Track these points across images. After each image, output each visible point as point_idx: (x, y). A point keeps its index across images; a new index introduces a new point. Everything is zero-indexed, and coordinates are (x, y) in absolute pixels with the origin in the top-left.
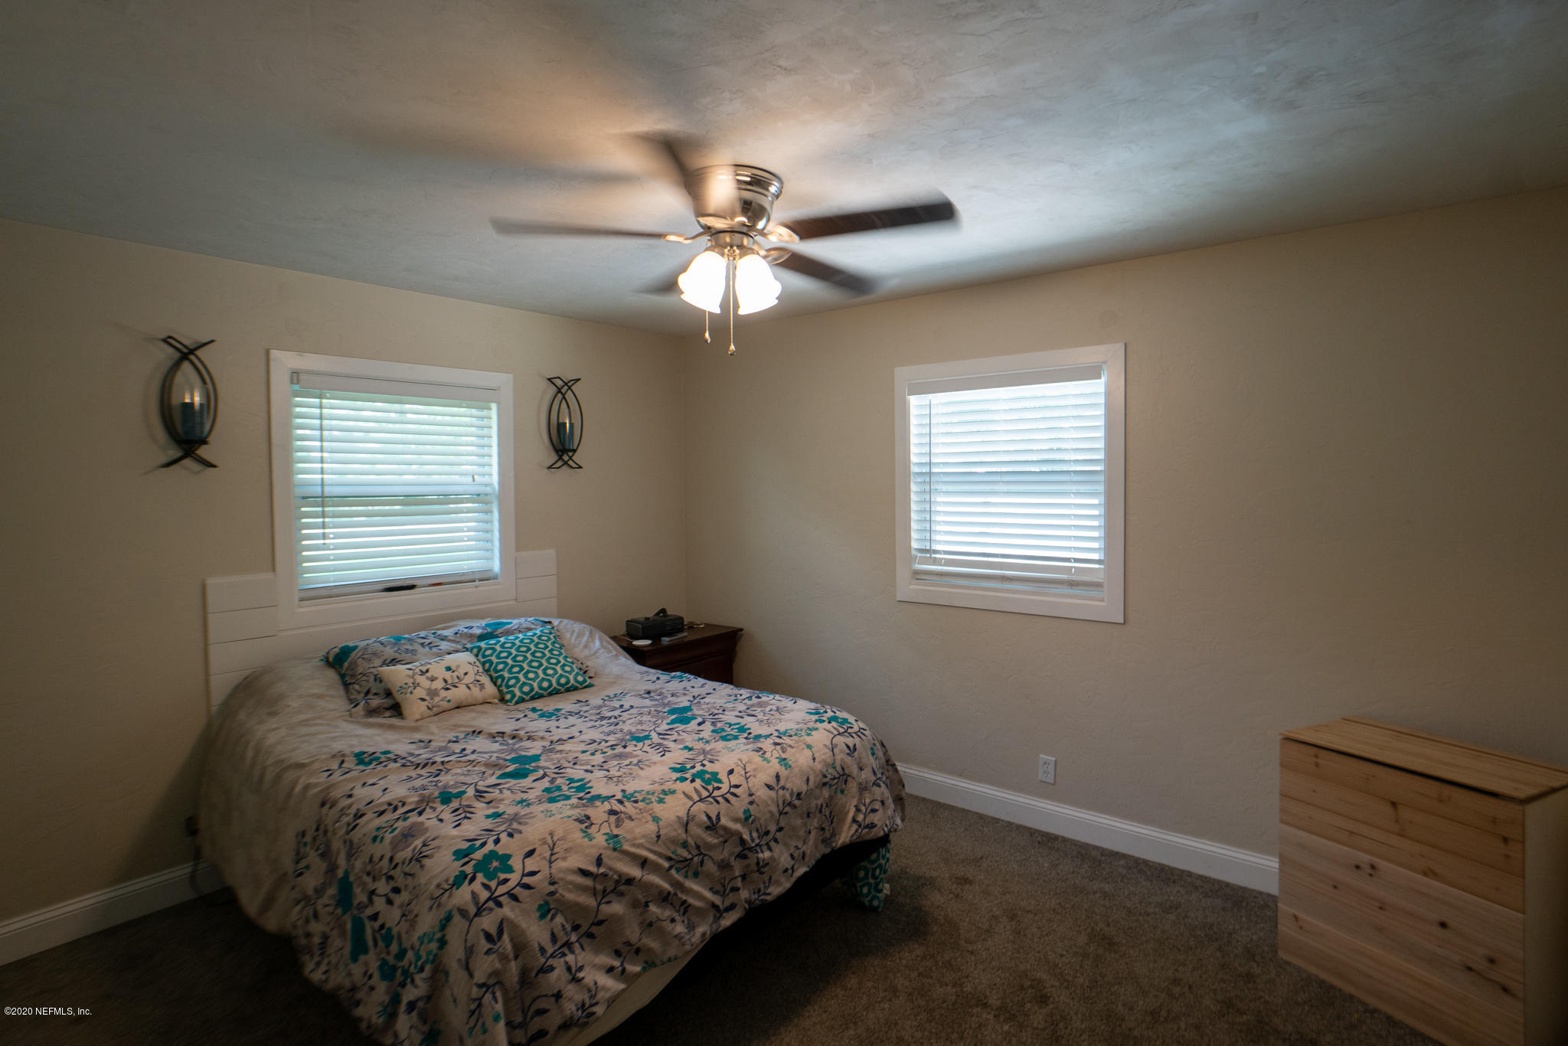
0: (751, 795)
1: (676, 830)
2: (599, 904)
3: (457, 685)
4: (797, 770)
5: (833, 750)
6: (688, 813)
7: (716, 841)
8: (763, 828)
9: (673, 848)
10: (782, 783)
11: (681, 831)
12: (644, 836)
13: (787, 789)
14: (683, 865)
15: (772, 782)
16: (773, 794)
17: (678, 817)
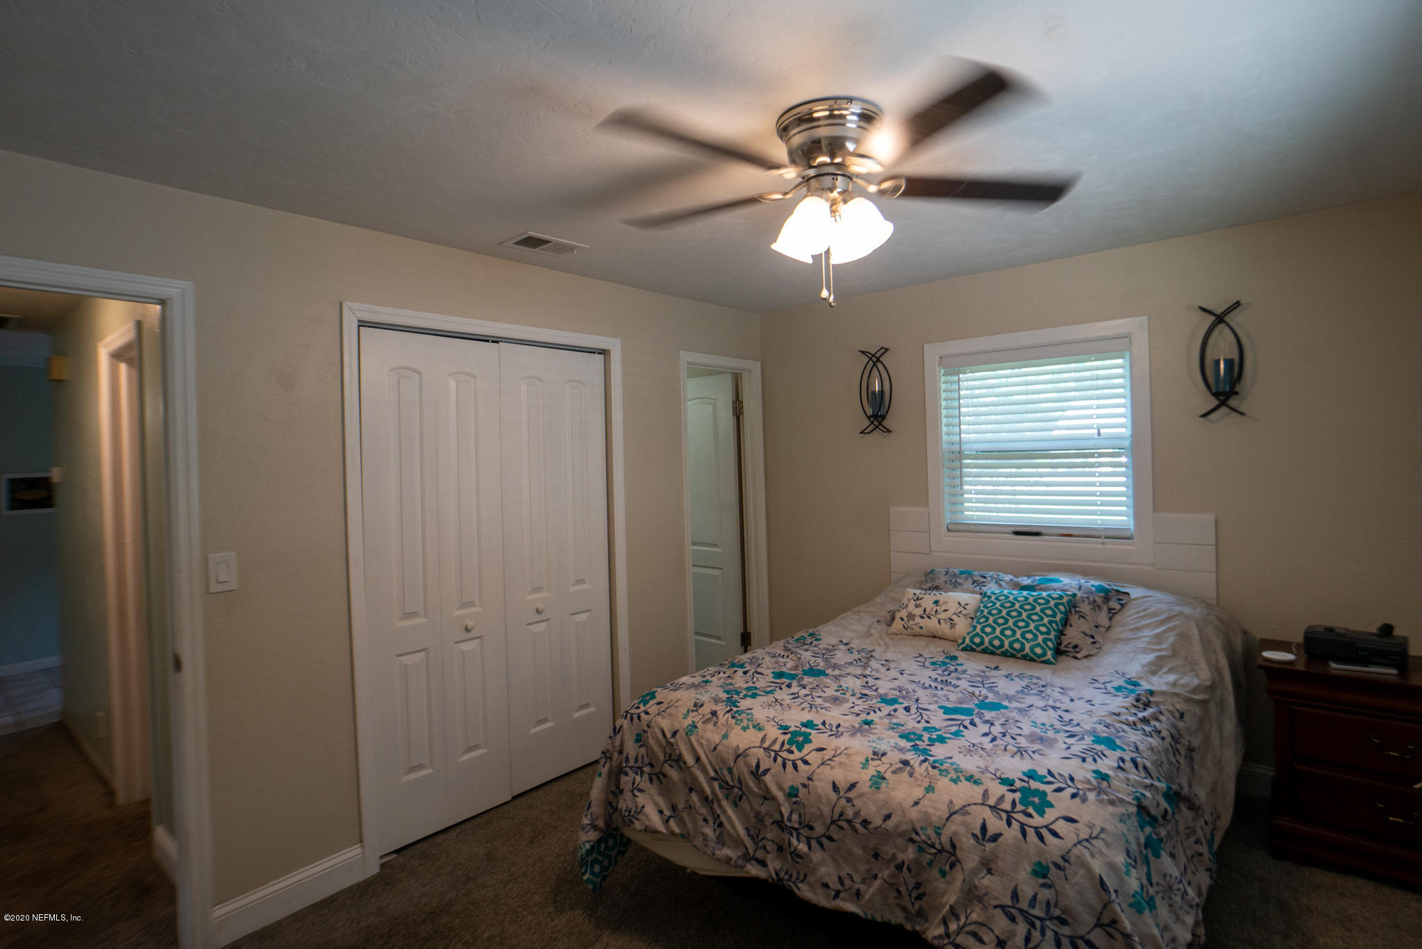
0: (809, 779)
1: (728, 753)
2: (665, 762)
3: (931, 617)
4: (882, 797)
5: (951, 815)
6: (746, 750)
7: (756, 790)
8: (807, 819)
9: (721, 766)
10: (852, 794)
11: (731, 758)
12: (708, 740)
13: (854, 806)
14: (725, 786)
15: (843, 786)
16: (834, 796)
17: (738, 746)
